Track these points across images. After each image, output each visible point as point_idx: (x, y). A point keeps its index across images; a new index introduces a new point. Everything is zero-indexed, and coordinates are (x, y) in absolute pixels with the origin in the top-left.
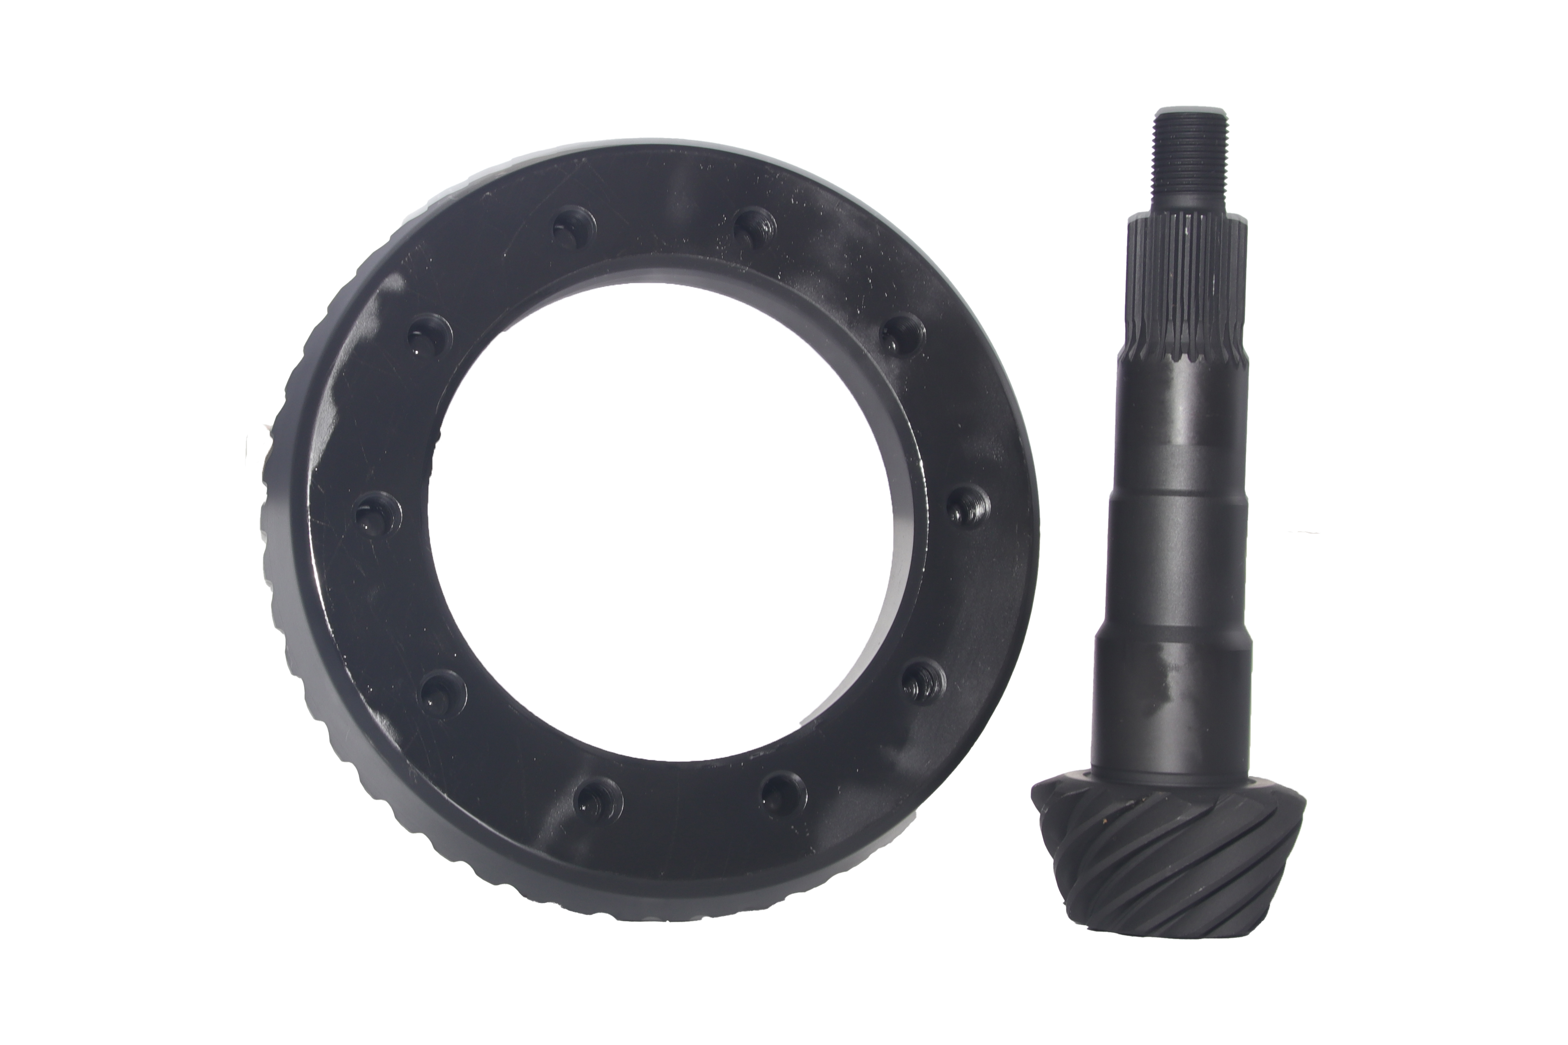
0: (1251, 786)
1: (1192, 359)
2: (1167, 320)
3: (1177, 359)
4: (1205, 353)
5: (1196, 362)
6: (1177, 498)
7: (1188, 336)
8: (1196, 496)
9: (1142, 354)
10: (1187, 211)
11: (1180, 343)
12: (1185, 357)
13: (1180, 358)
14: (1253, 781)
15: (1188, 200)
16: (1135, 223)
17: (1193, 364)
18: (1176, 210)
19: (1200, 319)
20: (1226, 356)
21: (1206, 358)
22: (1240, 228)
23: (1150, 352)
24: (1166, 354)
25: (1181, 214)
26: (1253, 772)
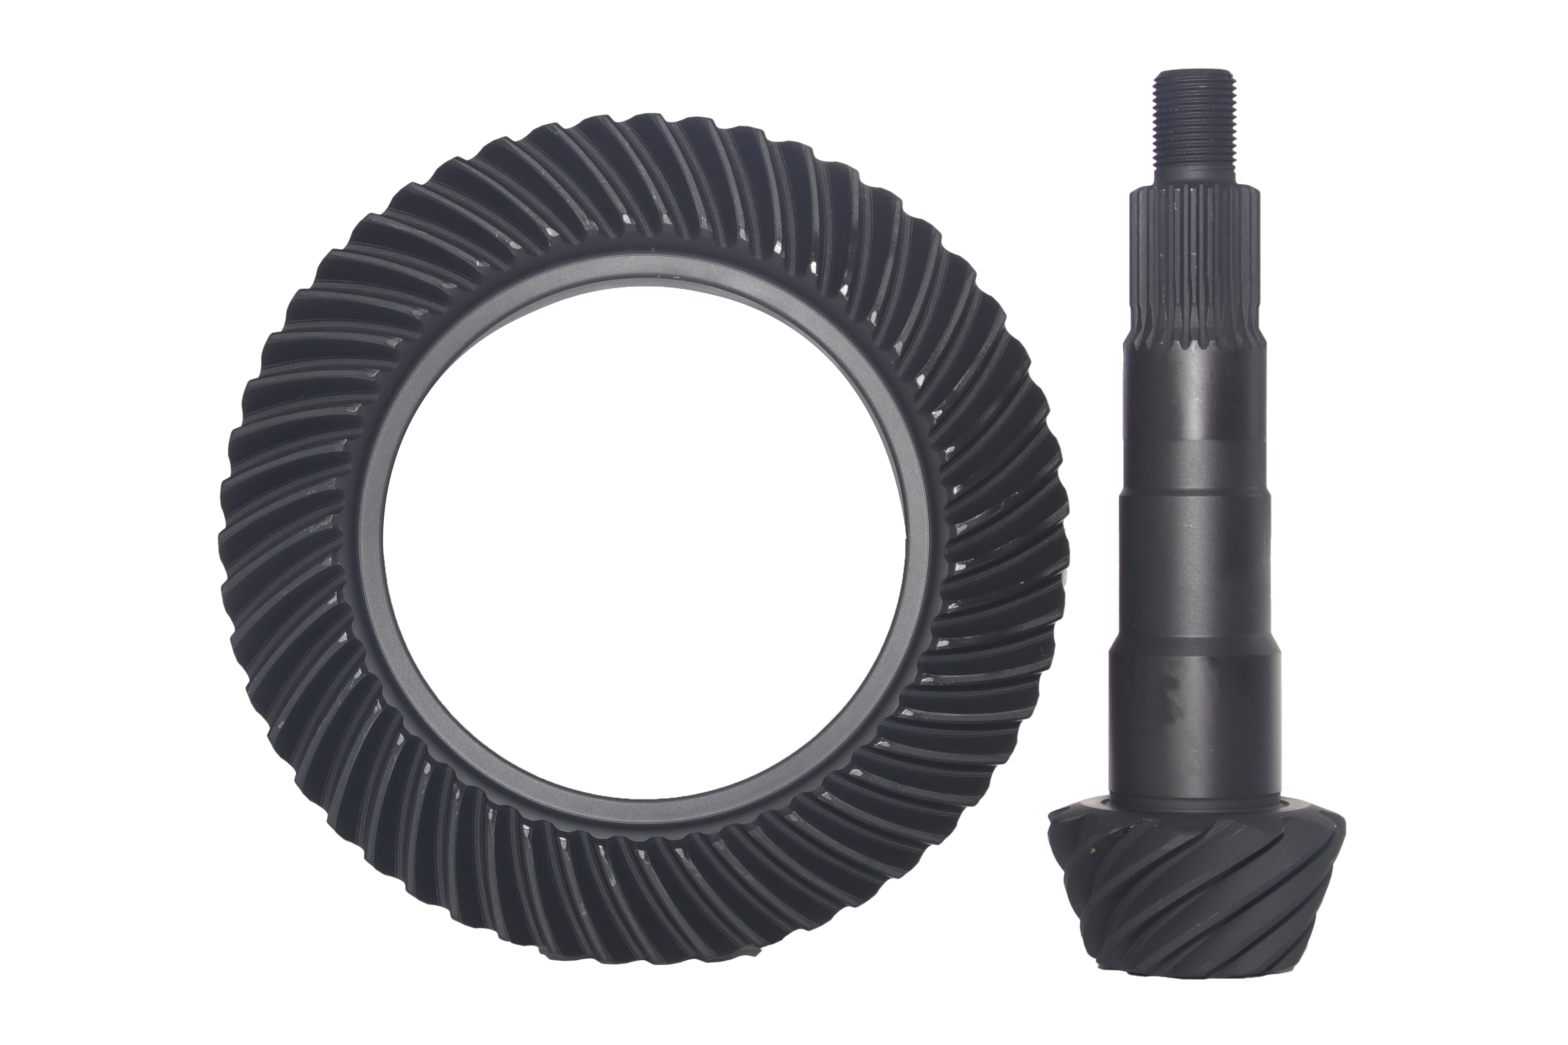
0: (1284, 809)
1: (1202, 345)
2: (1175, 304)
3: (1186, 345)
4: (1216, 340)
5: (1208, 348)
6: (1192, 498)
7: (1197, 319)
8: (1214, 495)
9: (1149, 342)
10: (1194, 184)
11: (1189, 328)
12: (1194, 343)
13: (1189, 345)
14: (1286, 803)
15: (1193, 172)
16: (1136, 193)
17: (1203, 351)
18: (1180, 184)
19: (1210, 299)
20: (1239, 339)
21: (1218, 344)
22: (1252, 196)
23: (1157, 338)
24: (1174, 341)
25: (1186, 187)
26: (1286, 791)
